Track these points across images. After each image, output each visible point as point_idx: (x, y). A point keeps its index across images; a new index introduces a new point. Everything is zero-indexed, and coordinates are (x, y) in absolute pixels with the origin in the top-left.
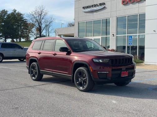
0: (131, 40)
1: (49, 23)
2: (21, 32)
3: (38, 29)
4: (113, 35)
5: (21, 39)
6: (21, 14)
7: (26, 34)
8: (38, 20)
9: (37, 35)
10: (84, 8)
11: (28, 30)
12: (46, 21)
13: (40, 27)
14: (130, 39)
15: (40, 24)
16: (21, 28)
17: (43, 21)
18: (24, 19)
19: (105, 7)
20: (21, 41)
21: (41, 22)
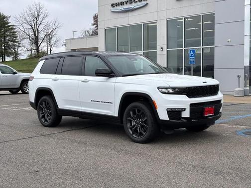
0: (194, 56)
1: (50, 31)
2: (4, 46)
3: (33, 41)
4: (162, 48)
5: (5, 58)
6: (4, 17)
7: (14, 49)
8: (33, 26)
9: (31, 50)
10: (113, 5)
11: (16, 42)
12: (46, 28)
13: (37, 38)
14: (192, 55)
15: (37, 33)
16: (5, 40)
17: (41, 27)
18: (10, 24)
19: (147, 4)
20: (5, 60)
21: (37, 30)
